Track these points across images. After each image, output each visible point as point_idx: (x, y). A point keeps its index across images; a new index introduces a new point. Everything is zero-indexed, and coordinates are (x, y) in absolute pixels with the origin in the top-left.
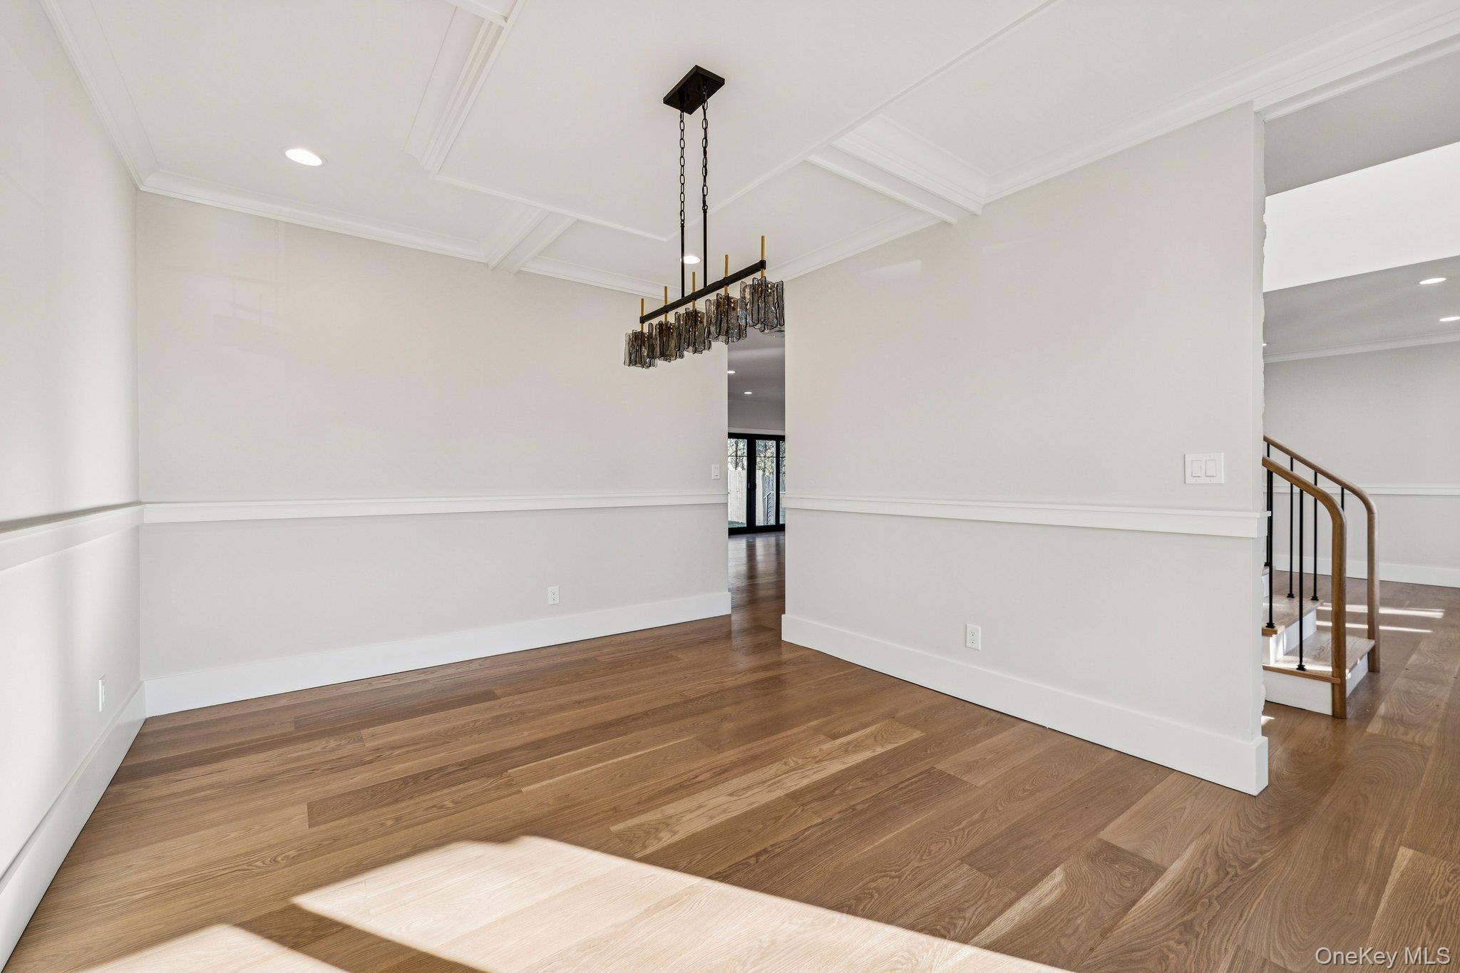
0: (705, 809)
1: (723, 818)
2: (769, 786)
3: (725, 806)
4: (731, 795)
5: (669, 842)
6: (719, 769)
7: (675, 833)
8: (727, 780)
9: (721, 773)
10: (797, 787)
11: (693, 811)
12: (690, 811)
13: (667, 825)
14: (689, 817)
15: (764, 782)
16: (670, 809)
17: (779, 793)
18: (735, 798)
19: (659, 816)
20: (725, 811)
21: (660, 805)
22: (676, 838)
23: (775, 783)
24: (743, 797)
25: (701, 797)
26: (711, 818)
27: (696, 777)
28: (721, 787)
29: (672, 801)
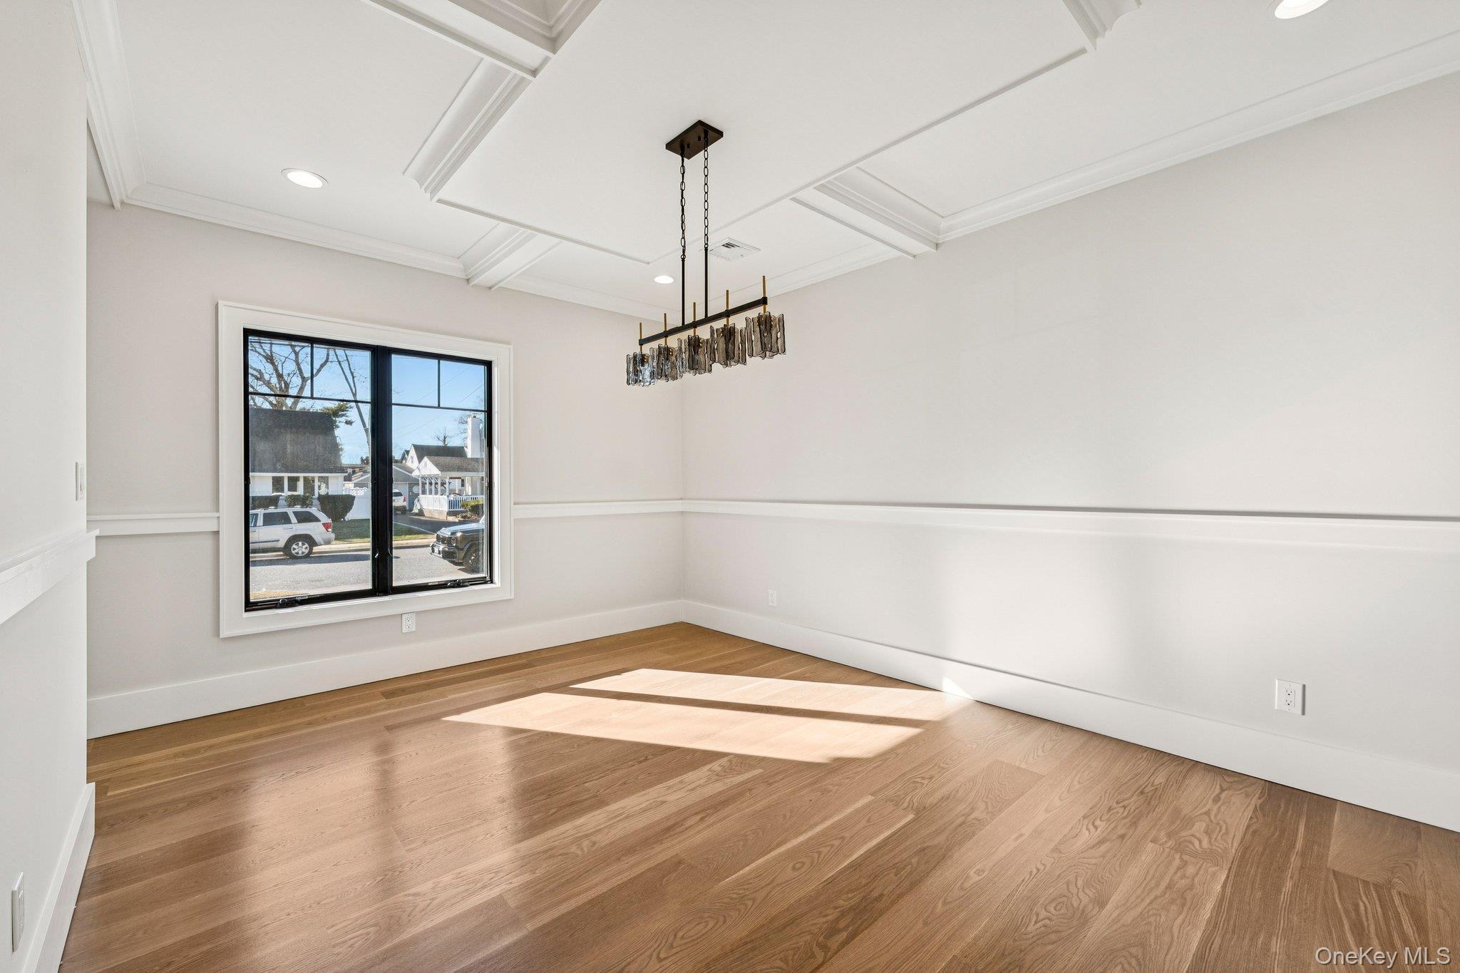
0: (687, 789)
1: (671, 782)
2: (621, 814)
3: (669, 791)
4: (663, 802)
5: (713, 764)
6: (678, 830)
7: (709, 770)
8: (668, 818)
9: (675, 825)
10: (593, 814)
11: (698, 786)
12: (700, 786)
13: (717, 775)
14: (702, 782)
15: (627, 817)
16: (719, 787)
17: (613, 807)
18: (659, 799)
19: (727, 781)
20: (669, 787)
21: (729, 789)
22: (708, 767)
23: (616, 817)
24: (651, 801)
25: (694, 798)
26: (681, 782)
27: (702, 819)
28: (674, 809)
29: (720, 793)
